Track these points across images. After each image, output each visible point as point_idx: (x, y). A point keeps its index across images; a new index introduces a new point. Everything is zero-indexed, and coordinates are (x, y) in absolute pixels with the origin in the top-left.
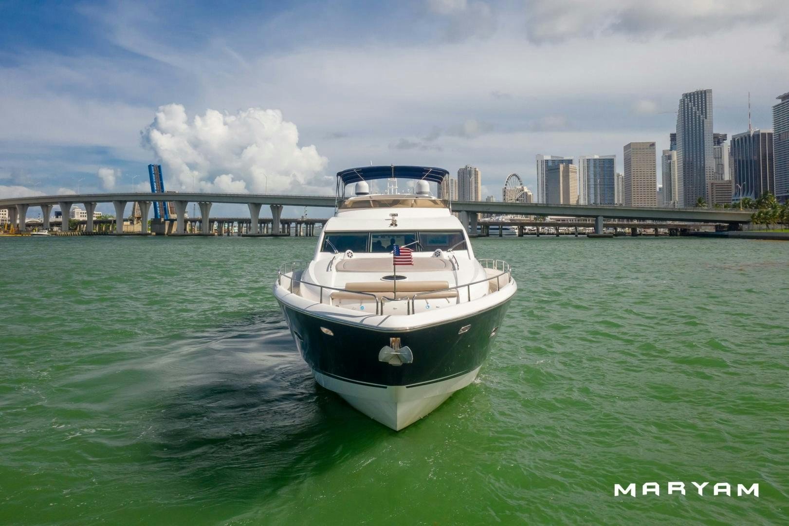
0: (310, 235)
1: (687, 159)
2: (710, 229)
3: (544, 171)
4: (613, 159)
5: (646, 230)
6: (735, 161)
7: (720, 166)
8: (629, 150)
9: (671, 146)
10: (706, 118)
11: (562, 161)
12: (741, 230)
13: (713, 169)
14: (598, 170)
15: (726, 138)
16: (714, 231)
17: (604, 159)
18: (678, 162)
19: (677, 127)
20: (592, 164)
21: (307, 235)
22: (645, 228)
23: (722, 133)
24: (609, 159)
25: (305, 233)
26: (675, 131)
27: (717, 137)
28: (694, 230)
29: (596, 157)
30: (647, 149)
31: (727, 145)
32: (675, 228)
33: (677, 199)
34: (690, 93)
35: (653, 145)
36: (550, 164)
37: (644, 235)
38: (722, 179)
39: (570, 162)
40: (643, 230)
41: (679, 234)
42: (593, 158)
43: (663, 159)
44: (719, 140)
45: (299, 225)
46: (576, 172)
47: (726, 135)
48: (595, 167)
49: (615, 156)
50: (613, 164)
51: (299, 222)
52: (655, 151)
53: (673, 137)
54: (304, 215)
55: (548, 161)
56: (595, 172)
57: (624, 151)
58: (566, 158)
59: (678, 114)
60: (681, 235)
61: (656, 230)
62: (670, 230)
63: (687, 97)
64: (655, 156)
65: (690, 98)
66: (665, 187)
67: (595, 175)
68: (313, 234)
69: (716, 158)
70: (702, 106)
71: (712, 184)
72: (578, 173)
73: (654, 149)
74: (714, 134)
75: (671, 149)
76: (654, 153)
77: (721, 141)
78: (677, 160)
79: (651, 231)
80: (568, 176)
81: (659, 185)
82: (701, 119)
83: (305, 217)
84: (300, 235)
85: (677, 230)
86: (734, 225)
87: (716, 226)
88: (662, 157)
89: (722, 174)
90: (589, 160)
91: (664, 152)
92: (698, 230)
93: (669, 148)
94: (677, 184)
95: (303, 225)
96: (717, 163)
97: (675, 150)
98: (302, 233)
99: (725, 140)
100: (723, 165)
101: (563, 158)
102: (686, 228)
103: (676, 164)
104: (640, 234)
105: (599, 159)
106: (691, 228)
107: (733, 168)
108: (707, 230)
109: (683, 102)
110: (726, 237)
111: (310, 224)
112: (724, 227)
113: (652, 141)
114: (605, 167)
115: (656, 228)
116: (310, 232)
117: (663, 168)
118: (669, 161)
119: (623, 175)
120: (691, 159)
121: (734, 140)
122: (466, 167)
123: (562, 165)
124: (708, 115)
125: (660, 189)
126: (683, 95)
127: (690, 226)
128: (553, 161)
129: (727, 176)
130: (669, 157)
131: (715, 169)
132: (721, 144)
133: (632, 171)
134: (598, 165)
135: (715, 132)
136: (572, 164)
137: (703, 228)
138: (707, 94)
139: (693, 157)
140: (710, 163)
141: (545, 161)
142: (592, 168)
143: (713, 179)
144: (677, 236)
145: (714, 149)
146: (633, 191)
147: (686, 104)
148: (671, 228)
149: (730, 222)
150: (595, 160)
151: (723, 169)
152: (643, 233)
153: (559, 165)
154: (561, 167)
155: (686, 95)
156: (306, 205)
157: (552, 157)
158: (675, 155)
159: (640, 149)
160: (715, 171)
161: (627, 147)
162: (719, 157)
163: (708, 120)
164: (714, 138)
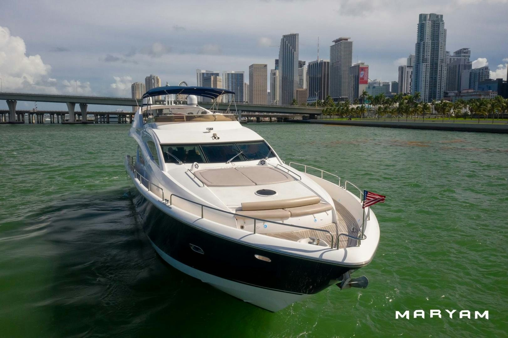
0: (41, 122)
1: (284, 75)
2: (299, 118)
3: (202, 80)
4: (243, 74)
5: (264, 118)
6: (310, 77)
7: (301, 80)
8: (252, 69)
9: (275, 67)
10: (295, 51)
11: (213, 74)
12: (316, 119)
13: (298, 82)
14: (234, 80)
15: (305, 63)
16: (302, 119)
17: (237, 74)
18: (279, 77)
19: (279, 56)
20: (230, 76)
21: (38, 122)
22: (264, 117)
23: (303, 60)
24: (240, 74)
25: (37, 121)
26: (278, 58)
27: (300, 63)
28: (291, 119)
29: (233, 72)
30: (262, 68)
31: (305, 68)
32: (281, 117)
33: (278, 99)
34: (287, 35)
35: (266, 66)
36: (205, 76)
37: (263, 121)
38: (302, 88)
39: (217, 75)
40: (263, 118)
41: (283, 121)
42: (231, 73)
43: (271, 75)
44: (301, 64)
45: (31, 115)
46: (221, 82)
47: (305, 62)
48: (232, 78)
49: (244, 72)
50: (243, 77)
51: (31, 113)
52: (267, 70)
53: (277, 62)
54: (35, 108)
55: (204, 73)
56: (232, 81)
57: (249, 69)
58: (215, 72)
59: (280, 47)
60: (284, 122)
61: (271, 118)
62: (278, 118)
63: (285, 38)
64: (267, 73)
65: (287, 37)
66: (272, 92)
67: (232, 84)
68: (43, 121)
69: (299, 75)
70: (293, 44)
71: (297, 91)
72: (222, 82)
73: (266, 68)
74: (299, 61)
75: (276, 69)
76: (266, 71)
77: (302, 66)
78: (279, 76)
79: (267, 119)
80: (216, 84)
81: (269, 91)
82: (293, 51)
83: (35, 110)
84: (33, 122)
85: (282, 118)
86: (312, 116)
87: (303, 117)
88: (271, 74)
89: (302, 85)
90: (229, 74)
91: (272, 70)
92: (293, 119)
93: (274, 68)
94: (278, 90)
95: (35, 115)
96: (300, 79)
97: (278, 69)
98: (34, 121)
99: (305, 65)
100: (303, 80)
101: (213, 72)
102: (286, 117)
103: (278, 77)
104: (261, 121)
105: (235, 74)
106: (290, 117)
107: (308, 82)
108: (298, 119)
109: (283, 40)
110: (309, 123)
111: (40, 114)
112: (307, 117)
113: (265, 63)
114: (237, 78)
115: (270, 117)
116: (40, 120)
117: (271, 81)
118: (274, 76)
119: (249, 84)
120: (286, 75)
121: (309, 65)
122: (151, 76)
123: (213, 77)
124: (296, 50)
125: (268, 93)
126: (283, 36)
127: (289, 116)
128: (207, 74)
129: (305, 86)
130: (274, 74)
131: (299, 82)
132: (302, 67)
133: (254, 81)
134: (234, 77)
135: (300, 60)
136: (218, 76)
137: (296, 117)
138: (296, 36)
139: (287, 74)
140: (296, 78)
141: (202, 73)
142: (230, 79)
143: (297, 88)
144: (282, 122)
145: (299, 70)
146: (254, 94)
147: (285, 42)
148: (278, 117)
149: (310, 114)
150: (232, 74)
151: (303, 82)
152: (263, 120)
153: (210, 77)
154: (212, 78)
155: (284, 36)
156: (36, 101)
157: (206, 71)
158: (278, 73)
159: (258, 68)
160: (299, 83)
161: (251, 67)
162: (301, 75)
163: (296, 53)
164: (299, 63)
